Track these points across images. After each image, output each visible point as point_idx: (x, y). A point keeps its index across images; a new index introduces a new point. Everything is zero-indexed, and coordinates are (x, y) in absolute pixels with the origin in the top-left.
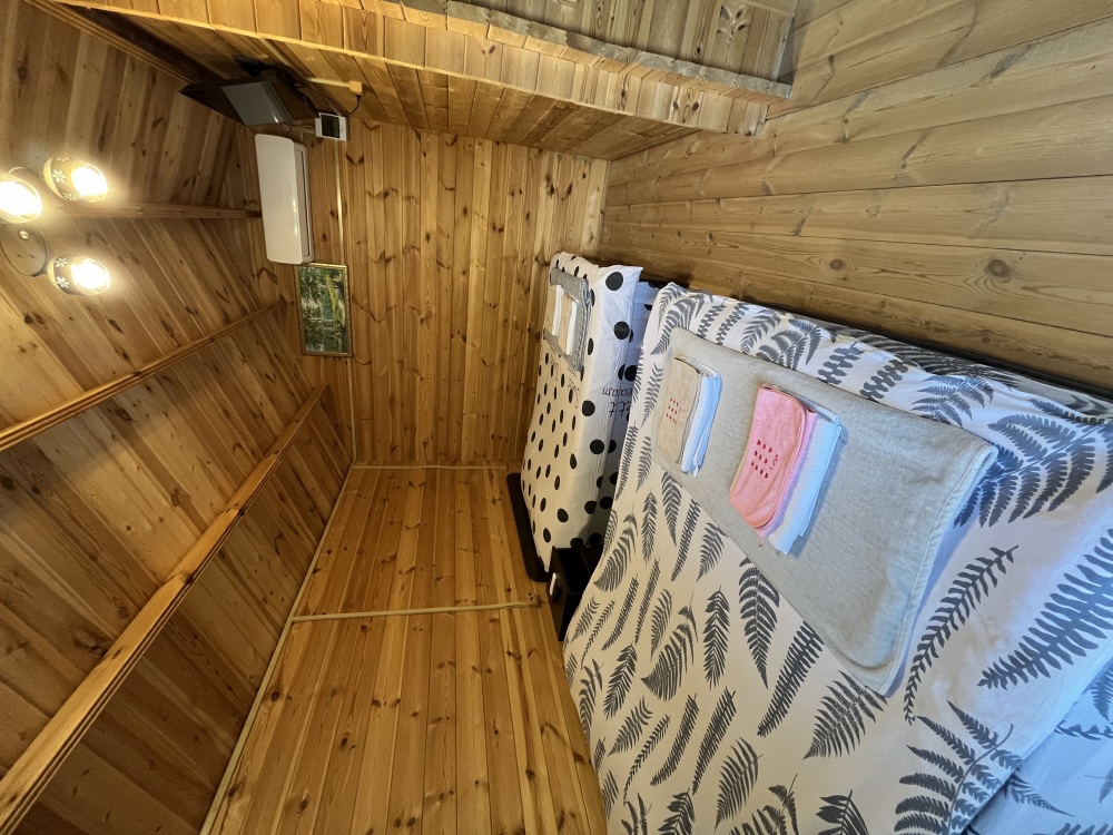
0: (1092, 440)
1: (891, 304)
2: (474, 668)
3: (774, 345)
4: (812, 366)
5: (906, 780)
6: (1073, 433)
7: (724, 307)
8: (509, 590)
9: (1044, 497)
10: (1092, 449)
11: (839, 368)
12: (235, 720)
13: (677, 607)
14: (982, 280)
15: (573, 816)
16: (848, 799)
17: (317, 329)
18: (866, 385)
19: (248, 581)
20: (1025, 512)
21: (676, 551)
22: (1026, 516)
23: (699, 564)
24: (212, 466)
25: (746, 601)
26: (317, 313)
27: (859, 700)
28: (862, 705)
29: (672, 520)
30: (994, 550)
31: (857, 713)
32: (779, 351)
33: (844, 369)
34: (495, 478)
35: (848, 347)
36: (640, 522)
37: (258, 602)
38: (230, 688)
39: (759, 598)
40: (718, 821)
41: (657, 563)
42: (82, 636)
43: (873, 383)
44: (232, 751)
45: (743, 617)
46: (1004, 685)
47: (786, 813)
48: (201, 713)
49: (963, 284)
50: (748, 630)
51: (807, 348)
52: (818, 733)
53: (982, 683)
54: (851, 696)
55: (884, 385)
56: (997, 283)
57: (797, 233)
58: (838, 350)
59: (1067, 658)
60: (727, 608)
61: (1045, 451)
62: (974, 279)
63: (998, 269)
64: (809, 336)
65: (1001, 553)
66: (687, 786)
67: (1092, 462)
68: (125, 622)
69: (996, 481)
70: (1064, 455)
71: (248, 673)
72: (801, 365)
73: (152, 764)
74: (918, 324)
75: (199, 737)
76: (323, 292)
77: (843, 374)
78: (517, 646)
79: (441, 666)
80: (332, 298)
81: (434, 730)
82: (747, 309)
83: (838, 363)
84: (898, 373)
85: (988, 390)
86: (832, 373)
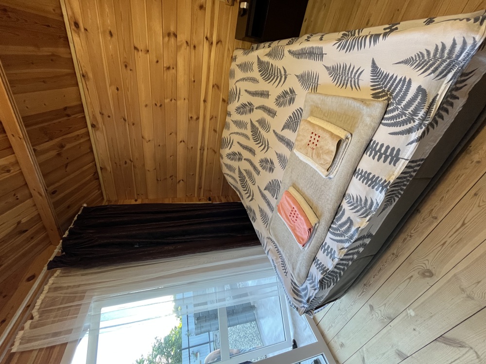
3: (344, 219)
4: (329, 240)
11: (326, 251)
12: (62, 40)
15: (216, 117)
18: (318, 260)
21: (280, 132)
23: (278, 151)
30: (287, 272)
32: (340, 223)
33: (326, 253)
35: (335, 256)
38: (48, 26)
40: (244, 170)
43: (319, 262)
48: (46, 49)
50: (270, 183)
51: (338, 238)
52: (262, 209)
55: (318, 266)
56: (421, 270)
58: (335, 251)
60: (272, 172)
62: (427, 264)
63: (427, 274)
64: (346, 238)
72: (329, 235)
74: (412, 231)
75: (53, 59)
77: (324, 252)
78: (211, 37)
83: (329, 251)
84: (322, 271)
86: (325, 249)
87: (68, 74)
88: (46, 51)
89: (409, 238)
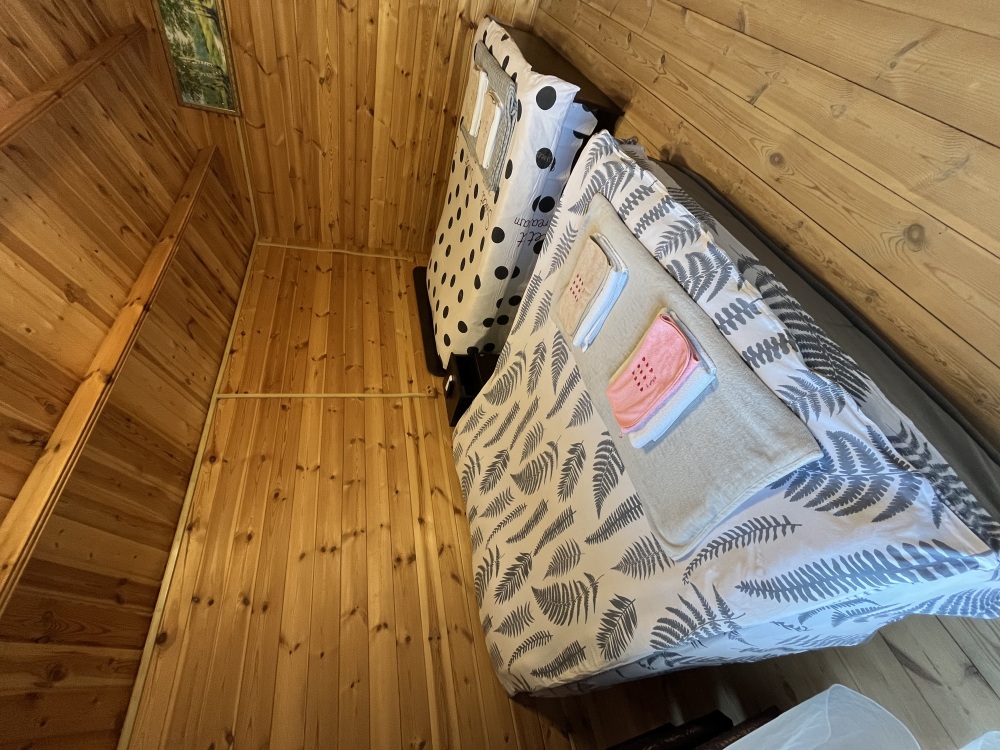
0: (892, 479)
1: (808, 229)
2: (380, 444)
3: (685, 265)
4: (713, 305)
5: (670, 609)
6: (883, 468)
7: (652, 192)
8: (411, 382)
9: (836, 504)
10: (888, 485)
11: (734, 320)
12: (180, 478)
13: (546, 438)
14: (897, 240)
15: (450, 547)
16: (632, 603)
17: (192, 73)
18: (750, 349)
19: (167, 367)
20: (819, 506)
21: (554, 399)
22: (819, 510)
23: (569, 417)
24: (100, 255)
25: (599, 460)
26: (189, 51)
27: (657, 554)
28: (659, 558)
29: (556, 373)
30: (785, 517)
31: (653, 561)
32: (688, 274)
33: (738, 323)
34: (402, 270)
35: (749, 302)
36: (530, 361)
37: (182, 384)
38: (172, 456)
39: (610, 462)
40: (547, 575)
41: (537, 400)
42: (17, 434)
43: (756, 349)
44: (184, 499)
45: (595, 469)
46: (751, 594)
47: (591, 590)
48: (150, 477)
49: (878, 237)
50: (595, 478)
51: (714, 283)
52: (625, 560)
53: (738, 587)
54: (654, 550)
55: (765, 357)
56: (906, 248)
57: (752, 101)
58: (739, 300)
59: (796, 599)
60: (584, 458)
61: (856, 470)
62: (890, 235)
63: (915, 235)
64: (719, 270)
65: (788, 523)
66: (531, 550)
67: (882, 495)
68: (55, 416)
69: (811, 473)
70: (867, 480)
71: (185, 443)
72: (702, 300)
73: (117, 517)
74: (821, 259)
75: (152, 494)
76: (192, 21)
77: (735, 328)
78: (416, 430)
79: (353, 441)
80: (205, 31)
81: (348, 489)
82: (673, 207)
83: (735, 313)
84: (780, 351)
85: (842, 402)
86: (727, 322)
87: (162, 525)
88: (150, 479)
89: (833, 266)
